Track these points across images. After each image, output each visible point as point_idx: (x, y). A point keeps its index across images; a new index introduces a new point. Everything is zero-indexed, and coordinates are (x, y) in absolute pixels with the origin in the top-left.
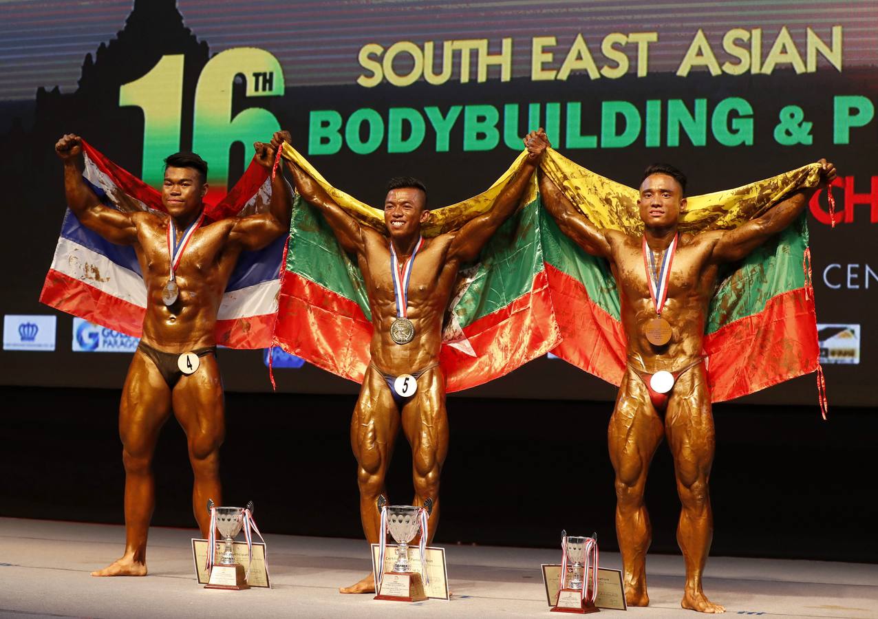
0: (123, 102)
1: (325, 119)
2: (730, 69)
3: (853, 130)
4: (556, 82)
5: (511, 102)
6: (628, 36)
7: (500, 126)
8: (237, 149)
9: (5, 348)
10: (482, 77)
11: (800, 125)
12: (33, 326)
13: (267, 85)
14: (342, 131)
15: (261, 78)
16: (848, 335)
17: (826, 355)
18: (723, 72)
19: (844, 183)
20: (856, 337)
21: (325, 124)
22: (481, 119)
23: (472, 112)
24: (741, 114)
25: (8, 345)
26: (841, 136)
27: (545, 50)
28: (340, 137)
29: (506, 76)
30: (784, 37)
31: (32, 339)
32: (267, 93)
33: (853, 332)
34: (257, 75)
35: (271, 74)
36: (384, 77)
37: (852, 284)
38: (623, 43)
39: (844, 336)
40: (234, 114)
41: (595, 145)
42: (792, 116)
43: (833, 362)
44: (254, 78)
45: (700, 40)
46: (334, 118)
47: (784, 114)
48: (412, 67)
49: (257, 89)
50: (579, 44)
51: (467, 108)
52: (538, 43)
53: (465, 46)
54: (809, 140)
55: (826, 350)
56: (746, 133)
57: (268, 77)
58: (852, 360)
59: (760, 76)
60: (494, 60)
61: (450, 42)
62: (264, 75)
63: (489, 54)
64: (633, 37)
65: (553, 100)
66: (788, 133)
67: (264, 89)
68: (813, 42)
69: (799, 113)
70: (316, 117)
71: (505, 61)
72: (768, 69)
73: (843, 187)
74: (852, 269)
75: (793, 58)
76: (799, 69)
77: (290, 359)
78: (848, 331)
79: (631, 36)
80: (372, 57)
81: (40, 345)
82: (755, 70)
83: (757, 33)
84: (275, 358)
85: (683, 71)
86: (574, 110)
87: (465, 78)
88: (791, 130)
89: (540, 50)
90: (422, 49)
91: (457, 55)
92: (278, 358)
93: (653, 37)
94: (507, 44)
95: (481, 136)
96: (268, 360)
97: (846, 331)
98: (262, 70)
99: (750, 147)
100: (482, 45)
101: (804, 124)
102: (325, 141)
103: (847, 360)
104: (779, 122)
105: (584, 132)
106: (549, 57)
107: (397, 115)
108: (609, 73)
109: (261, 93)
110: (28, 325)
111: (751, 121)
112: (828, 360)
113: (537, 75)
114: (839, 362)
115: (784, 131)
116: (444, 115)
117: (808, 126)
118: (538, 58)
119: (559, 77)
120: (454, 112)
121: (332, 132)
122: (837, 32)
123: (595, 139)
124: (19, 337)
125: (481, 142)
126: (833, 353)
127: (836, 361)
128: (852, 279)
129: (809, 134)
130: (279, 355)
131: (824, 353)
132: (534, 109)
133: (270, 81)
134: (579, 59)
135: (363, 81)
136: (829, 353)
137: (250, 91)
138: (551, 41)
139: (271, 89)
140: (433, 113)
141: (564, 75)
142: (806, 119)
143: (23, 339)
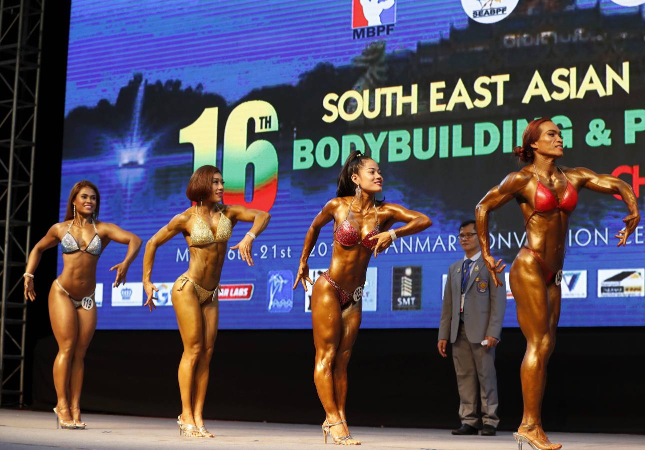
0: (182, 140)
1: (303, 145)
2: (556, 96)
3: (637, 133)
4: (446, 112)
5: (418, 127)
6: (490, 78)
7: (411, 144)
8: (250, 168)
9: (113, 305)
10: (399, 112)
11: (603, 132)
12: (129, 290)
13: (268, 124)
14: (313, 153)
15: (264, 120)
16: (637, 277)
17: (623, 291)
18: (552, 98)
19: (633, 170)
20: (642, 278)
21: (303, 148)
23: (393, 135)
24: (564, 126)
25: (115, 303)
26: (630, 138)
27: (439, 90)
28: (312, 156)
29: (414, 110)
30: (591, 72)
31: (129, 298)
32: (268, 130)
33: (640, 274)
34: (261, 118)
35: (270, 117)
36: (339, 116)
37: (639, 240)
38: (488, 83)
39: (634, 277)
40: (248, 146)
41: (470, 154)
42: (597, 126)
43: (627, 296)
44: (260, 121)
45: (537, 78)
46: (308, 143)
47: (593, 124)
48: (356, 107)
49: (261, 128)
50: (460, 86)
51: (391, 133)
52: (434, 86)
53: (388, 91)
54: (608, 142)
55: (622, 288)
56: (568, 139)
57: (268, 119)
58: (640, 294)
59: (576, 100)
60: (407, 99)
61: (379, 89)
62: (266, 118)
63: (404, 95)
64: (494, 79)
65: (444, 125)
66: (595, 138)
67: (266, 127)
68: (610, 73)
69: (602, 123)
70: (297, 144)
71: (413, 99)
72: (581, 95)
73: (631, 173)
74: (638, 229)
75: (597, 86)
76: (602, 93)
77: (283, 306)
78: (636, 274)
79: (492, 77)
80: (331, 102)
81: (133, 302)
82: (573, 96)
83: (573, 71)
84: (274, 306)
85: (526, 100)
86: (458, 130)
87: (389, 113)
88: (597, 136)
89: (435, 91)
90: (362, 95)
91: (383, 97)
92: (276, 306)
93: (507, 77)
94: (414, 88)
95: (399, 151)
96: (270, 308)
97: (635, 274)
98: (265, 116)
99: (570, 149)
100: (399, 90)
101: (605, 131)
102: (303, 159)
103: (637, 294)
104: (588, 130)
105: (464, 145)
106: (441, 96)
107: (347, 140)
108: (479, 104)
109: (264, 130)
110: (127, 289)
111: (571, 131)
112: (624, 295)
113: (434, 108)
114: (631, 296)
115: (592, 136)
116: (376, 139)
117: (608, 132)
118: (435, 96)
119: (447, 109)
120: (383, 135)
121: (307, 154)
122: (626, 66)
123: (470, 149)
124: (121, 298)
125: (399, 155)
126: (627, 290)
127: (629, 295)
128: (639, 237)
129: (609, 138)
130: (276, 304)
131: (621, 290)
132: (432, 131)
133: (270, 122)
134: (460, 95)
135: (326, 119)
136: (625, 289)
137: (258, 129)
138: (442, 85)
139: (270, 127)
140: (369, 137)
141: (450, 107)
142: (607, 128)
143: (123, 298)
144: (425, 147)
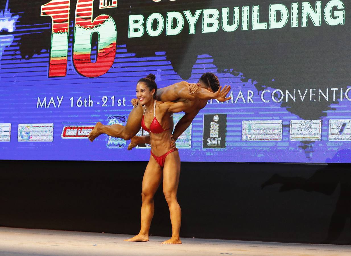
1: (136, 19)
7: (220, 19)
13: (109, 2)
14: (144, 25)
21: (136, 22)
22: (211, 16)
24: (338, 8)
40: (94, 18)
41: (266, 28)
46: (140, 17)
51: (204, 11)
65: (245, 5)
70: (132, 18)
95: (211, 25)
99: (343, 26)
102: (136, 30)
105: (261, 21)
111: (343, 12)
116: (193, 15)
120: (198, 12)
121: (139, 26)
123: (266, 24)
125: (211, 28)
132: (237, 9)
137: (101, 6)
140: (188, 13)
144: (231, 22)
